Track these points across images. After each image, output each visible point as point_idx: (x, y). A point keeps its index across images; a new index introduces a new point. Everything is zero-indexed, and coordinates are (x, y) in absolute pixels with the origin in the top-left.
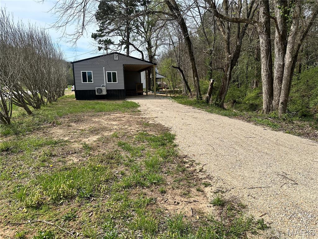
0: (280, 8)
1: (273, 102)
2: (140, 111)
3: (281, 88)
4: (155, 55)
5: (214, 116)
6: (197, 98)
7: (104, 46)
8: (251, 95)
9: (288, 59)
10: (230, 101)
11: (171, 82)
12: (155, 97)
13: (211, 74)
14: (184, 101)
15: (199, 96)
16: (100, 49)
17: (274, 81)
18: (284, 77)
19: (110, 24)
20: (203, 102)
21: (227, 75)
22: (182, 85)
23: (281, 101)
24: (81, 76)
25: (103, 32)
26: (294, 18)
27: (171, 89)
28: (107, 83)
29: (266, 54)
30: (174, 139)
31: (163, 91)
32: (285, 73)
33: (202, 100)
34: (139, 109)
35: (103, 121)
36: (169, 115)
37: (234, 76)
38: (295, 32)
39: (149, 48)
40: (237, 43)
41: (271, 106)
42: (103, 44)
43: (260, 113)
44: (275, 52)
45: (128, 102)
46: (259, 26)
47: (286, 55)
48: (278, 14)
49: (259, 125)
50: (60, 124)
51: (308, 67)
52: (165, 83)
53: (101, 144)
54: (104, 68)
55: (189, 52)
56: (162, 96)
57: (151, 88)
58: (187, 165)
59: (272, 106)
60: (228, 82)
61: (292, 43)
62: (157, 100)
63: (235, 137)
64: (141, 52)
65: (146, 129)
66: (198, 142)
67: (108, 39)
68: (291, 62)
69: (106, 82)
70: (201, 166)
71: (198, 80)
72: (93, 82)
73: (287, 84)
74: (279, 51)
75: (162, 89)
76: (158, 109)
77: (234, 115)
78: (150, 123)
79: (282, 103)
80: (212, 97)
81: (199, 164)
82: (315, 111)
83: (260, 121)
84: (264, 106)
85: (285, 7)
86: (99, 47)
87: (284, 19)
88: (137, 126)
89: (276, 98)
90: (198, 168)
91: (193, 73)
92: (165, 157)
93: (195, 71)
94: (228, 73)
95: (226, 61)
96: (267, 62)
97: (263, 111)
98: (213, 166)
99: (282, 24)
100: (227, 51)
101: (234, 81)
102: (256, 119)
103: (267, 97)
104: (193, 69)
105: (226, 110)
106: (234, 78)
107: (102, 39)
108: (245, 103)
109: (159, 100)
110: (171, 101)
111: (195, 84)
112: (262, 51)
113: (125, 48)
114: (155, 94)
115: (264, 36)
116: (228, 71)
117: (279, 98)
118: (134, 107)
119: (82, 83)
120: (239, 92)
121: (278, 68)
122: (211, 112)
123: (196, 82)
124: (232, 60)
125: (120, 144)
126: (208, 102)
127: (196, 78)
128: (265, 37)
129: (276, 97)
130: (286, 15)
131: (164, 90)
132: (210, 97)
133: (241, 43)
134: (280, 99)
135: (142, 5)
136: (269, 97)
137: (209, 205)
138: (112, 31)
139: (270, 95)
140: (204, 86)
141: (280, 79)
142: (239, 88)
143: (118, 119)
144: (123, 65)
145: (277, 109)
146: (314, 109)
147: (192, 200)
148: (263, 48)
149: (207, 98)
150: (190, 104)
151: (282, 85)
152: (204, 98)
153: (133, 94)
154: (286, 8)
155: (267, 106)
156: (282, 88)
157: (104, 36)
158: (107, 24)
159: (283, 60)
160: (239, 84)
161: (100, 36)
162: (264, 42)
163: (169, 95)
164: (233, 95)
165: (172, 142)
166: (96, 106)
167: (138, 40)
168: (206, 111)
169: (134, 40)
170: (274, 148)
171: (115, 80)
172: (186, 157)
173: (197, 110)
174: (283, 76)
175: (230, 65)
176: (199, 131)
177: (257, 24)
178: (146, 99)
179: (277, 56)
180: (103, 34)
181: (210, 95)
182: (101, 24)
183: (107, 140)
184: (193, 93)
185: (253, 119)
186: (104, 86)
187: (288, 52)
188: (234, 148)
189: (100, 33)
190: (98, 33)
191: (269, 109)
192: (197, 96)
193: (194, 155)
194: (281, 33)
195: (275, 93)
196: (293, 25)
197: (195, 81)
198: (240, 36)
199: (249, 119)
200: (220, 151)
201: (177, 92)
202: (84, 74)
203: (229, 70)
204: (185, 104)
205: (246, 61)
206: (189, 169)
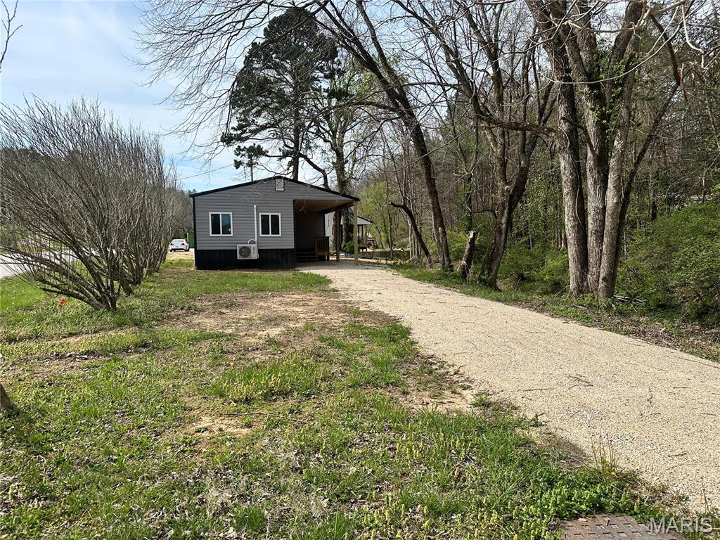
0: (593, 110)
1: (589, 276)
2: (337, 291)
3: (601, 250)
4: (351, 177)
5: (477, 301)
6: (444, 268)
7: (246, 160)
8: (552, 263)
9: (611, 198)
10: (511, 275)
11: (382, 233)
12: (357, 264)
13: (470, 220)
14: (417, 274)
15: (447, 263)
16: (238, 164)
17: (589, 239)
18: (605, 231)
19: (258, 114)
20: (455, 277)
21: (501, 223)
22: (410, 240)
23: (602, 275)
24: (209, 223)
25: (244, 132)
26: (619, 127)
27: (383, 248)
28: (261, 235)
29: (573, 187)
30: (409, 334)
31: (366, 252)
32: (607, 223)
33: (453, 271)
34: (332, 286)
35: (276, 305)
36: (392, 297)
37: (519, 225)
38: (622, 151)
39: (339, 165)
40: (520, 163)
41: (585, 284)
42: (244, 155)
43: (565, 297)
44: (589, 186)
45: (304, 274)
46: (558, 137)
47: (608, 191)
48: (590, 120)
49: (559, 318)
50: (203, 311)
51: (669, 209)
52: (370, 236)
53: (291, 338)
54: (255, 206)
55: (427, 179)
56: (369, 263)
57: (342, 246)
58: (434, 367)
59: (588, 284)
60: (503, 237)
61: (617, 170)
62: (360, 271)
63: (512, 331)
64: (323, 171)
65: (357, 319)
66: (451, 338)
67: (256, 146)
68: (617, 203)
69: (258, 235)
70: (456, 368)
71: (444, 233)
72: (232, 235)
73: (611, 245)
74: (595, 183)
75: (365, 248)
76: (369, 287)
77: (514, 300)
78: (361, 309)
79: (604, 279)
80: (472, 266)
81: (453, 366)
82: (684, 298)
83: (562, 311)
84: (572, 285)
85: (601, 107)
86: (235, 161)
87: (602, 129)
88: (341, 315)
89: (593, 270)
90: (451, 370)
91: (435, 219)
92: (400, 355)
93: (438, 215)
94: (504, 220)
95: (499, 198)
96: (575, 202)
97: (571, 293)
98: (474, 368)
99: (598, 136)
100: (501, 178)
101: (520, 235)
102: (555, 307)
103: (577, 266)
104: (434, 211)
105: (500, 291)
106: (518, 228)
107: (242, 145)
108: (542, 280)
109: (366, 272)
110: (390, 273)
111: (439, 241)
112: (565, 182)
113: (290, 164)
114: (356, 259)
115: (567, 156)
116: (503, 215)
117: (599, 269)
118: (320, 283)
119: (211, 235)
120: (529, 258)
121: (594, 215)
122: (471, 294)
123: (441, 236)
124: (511, 196)
125: (322, 339)
126: (466, 276)
127: (440, 229)
128: (569, 157)
129: (593, 268)
130: (605, 122)
131: (369, 250)
132: (470, 268)
133: (528, 163)
134: (601, 271)
135: (326, 77)
136: (581, 268)
137: (469, 406)
138: (263, 128)
139: (581, 263)
140: (457, 245)
141: (600, 235)
142: (529, 248)
143: (301, 303)
144: (294, 201)
145: (596, 290)
146: (682, 293)
147: (446, 401)
148: (566, 177)
149: (463, 268)
150: (431, 279)
151: (602, 245)
152: (457, 269)
153: (308, 258)
154: (604, 109)
155: (578, 285)
156: (604, 251)
157: (247, 138)
158: (253, 114)
159: (604, 201)
160: (529, 240)
161: (240, 139)
162: (567, 166)
163: (383, 261)
164: (516, 263)
165: (408, 338)
166: (249, 281)
167: (316, 147)
168: (461, 292)
169: (308, 147)
170: (572, 347)
171: (276, 231)
172: (432, 357)
173: (443, 290)
174: (604, 229)
175: (507, 204)
176: (451, 322)
177: (553, 134)
178: (339, 268)
179: (592, 192)
180: (245, 135)
181: (468, 262)
182: (241, 114)
183: (299, 334)
184: (433, 258)
185: (550, 306)
186: (254, 243)
187: (610, 185)
188: (508, 347)
189: (239, 132)
190: (235, 132)
191: (581, 290)
192: (444, 264)
193: (445, 355)
194: (597, 152)
195: (592, 260)
196: (617, 138)
197: (438, 235)
198: (526, 150)
199: (541, 307)
200: (484, 349)
201: (398, 255)
202: (216, 218)
203: (506, 214)
204: (419, 278)
205: (542, 194)
206: (438, 371)
